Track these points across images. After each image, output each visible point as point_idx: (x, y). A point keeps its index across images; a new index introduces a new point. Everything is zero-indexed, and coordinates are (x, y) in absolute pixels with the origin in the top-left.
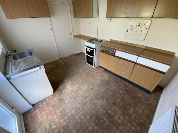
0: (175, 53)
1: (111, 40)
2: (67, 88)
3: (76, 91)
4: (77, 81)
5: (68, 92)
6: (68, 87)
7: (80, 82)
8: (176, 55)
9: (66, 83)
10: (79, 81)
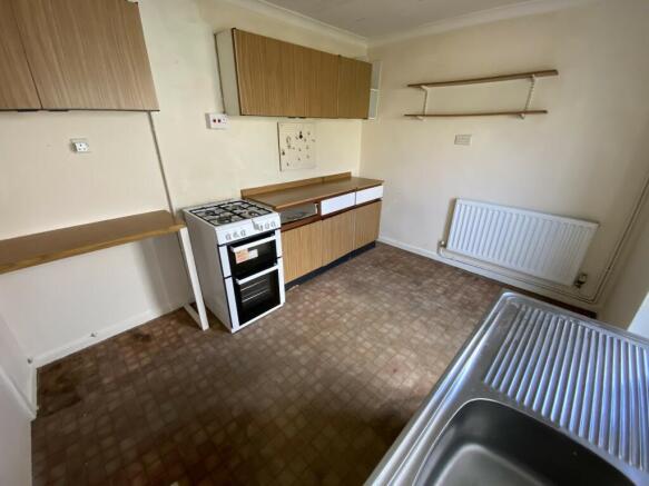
0: (350, 173)
1: (242, 191)
2: (416, 385)
3: (415, 350)
4: (369, 355)
5: (430, 375)
6: (409, 384)
7: (374, 346)
8: (353, 175)
9: (391, 396)
10: (368, 350)
